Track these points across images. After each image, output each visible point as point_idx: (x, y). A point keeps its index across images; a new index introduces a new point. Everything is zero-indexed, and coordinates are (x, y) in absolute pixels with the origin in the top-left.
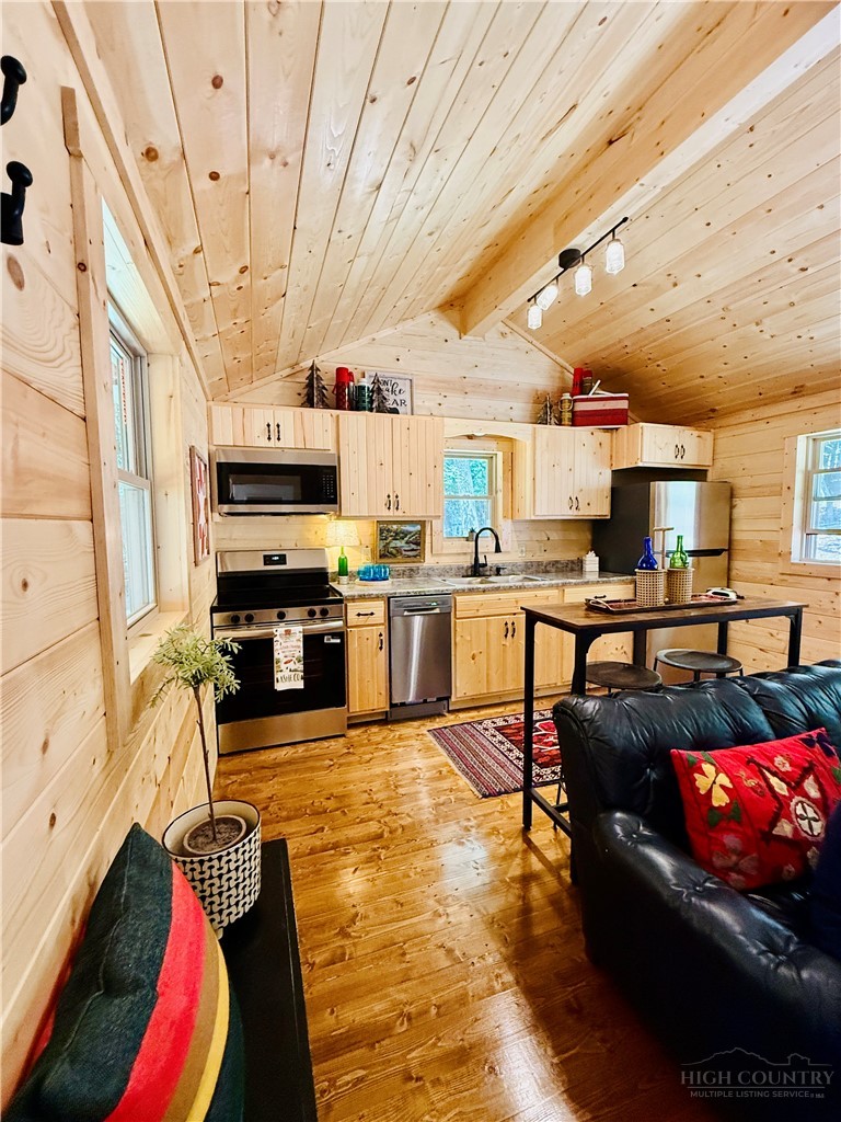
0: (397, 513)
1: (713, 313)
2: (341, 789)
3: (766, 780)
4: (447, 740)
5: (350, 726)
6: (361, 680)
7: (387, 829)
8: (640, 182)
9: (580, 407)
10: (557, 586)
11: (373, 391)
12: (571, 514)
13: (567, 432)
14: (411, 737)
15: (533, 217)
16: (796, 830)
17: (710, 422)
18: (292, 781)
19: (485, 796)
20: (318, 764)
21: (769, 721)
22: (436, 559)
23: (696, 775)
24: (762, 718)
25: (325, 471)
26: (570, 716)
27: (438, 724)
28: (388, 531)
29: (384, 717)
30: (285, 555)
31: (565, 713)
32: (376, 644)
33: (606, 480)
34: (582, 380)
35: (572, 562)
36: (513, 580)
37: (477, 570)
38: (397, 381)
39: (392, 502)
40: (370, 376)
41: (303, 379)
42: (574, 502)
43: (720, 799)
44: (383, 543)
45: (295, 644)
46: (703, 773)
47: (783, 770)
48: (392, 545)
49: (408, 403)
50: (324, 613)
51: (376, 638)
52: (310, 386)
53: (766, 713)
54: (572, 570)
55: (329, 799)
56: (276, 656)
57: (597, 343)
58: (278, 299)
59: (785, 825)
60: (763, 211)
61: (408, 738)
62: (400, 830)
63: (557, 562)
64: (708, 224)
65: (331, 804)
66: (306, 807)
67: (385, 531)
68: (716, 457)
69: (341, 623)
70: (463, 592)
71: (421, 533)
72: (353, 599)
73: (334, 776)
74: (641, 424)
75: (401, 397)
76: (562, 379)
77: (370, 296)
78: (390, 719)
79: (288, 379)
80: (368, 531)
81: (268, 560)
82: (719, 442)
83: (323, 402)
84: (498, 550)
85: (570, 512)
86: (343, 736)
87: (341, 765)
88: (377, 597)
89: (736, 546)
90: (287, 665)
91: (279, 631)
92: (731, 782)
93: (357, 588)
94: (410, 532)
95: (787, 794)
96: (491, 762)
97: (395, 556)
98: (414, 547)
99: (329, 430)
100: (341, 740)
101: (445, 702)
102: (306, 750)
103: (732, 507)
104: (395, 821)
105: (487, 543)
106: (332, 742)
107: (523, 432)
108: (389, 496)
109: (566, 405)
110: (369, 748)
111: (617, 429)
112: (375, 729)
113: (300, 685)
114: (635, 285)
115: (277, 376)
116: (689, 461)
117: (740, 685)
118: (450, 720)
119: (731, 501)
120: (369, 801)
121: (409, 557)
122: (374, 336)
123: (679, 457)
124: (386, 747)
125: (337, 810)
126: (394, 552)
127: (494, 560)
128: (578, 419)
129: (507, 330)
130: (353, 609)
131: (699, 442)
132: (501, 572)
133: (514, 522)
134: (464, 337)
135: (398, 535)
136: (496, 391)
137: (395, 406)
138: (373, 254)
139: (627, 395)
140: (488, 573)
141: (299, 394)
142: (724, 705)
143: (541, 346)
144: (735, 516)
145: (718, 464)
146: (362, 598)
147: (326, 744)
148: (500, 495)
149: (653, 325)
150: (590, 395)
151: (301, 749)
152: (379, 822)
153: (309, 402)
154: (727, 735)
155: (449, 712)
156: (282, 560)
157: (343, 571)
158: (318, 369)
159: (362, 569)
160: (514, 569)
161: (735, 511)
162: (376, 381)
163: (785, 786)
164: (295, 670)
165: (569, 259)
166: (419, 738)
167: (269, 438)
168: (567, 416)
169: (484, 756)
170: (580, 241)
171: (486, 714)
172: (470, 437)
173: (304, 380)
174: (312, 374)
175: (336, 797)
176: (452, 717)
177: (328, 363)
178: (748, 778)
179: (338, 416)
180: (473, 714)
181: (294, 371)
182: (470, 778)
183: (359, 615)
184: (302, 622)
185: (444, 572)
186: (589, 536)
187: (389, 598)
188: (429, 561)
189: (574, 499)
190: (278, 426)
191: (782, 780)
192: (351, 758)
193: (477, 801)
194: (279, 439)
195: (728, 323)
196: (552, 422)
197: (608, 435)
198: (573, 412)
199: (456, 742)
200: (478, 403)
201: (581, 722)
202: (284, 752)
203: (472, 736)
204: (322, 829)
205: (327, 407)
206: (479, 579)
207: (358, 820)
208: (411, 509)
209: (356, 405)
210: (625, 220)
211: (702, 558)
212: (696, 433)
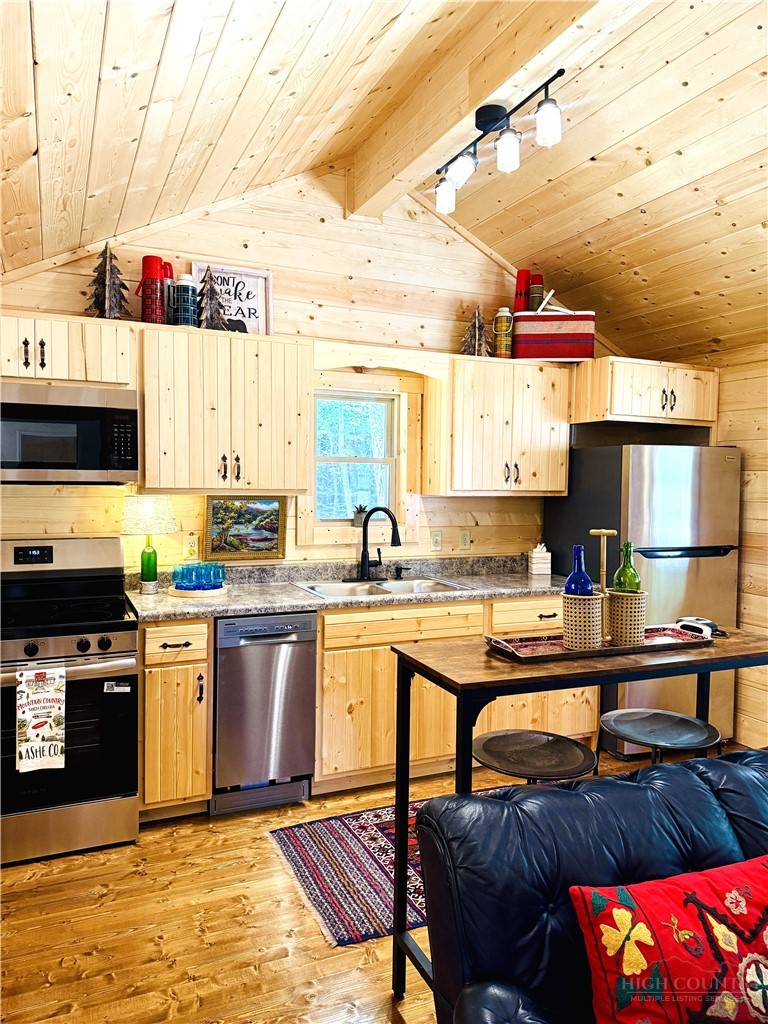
0: (236, 485)
1: (703, 205)
2: (111, 936)
3: (708, 929)
4: (300, 848)
5: (145, 826)
6: (165, 752)
7: (175, 1005)
8: (578, 22)
9: (525, 328)
10: (482, 599)
11: (201, 294)
12: (508, 489)
13: (503, 365)
14: (244, 843)
15: (439, 55)
16: (742, 1008)
17: (713, 357)
18: (31, 924)
19: (341, 943)
20: (83, 893)
21: (735, 831)
22: (304, 553)
23: (604, 927)
24: (725, 826)
25: (117, 417)
26: (435, 830)
27: (290, 819)
28: (227, 510)
29: (204, 810)
30: (50, 549)
31: (429, 825)
32: (192, 692)
33: (560, 438)
34: (528, 289)
35: (513, 560)
36: (419, 587)
37: (366, 570)
38: (244, 279)
39: (230, 467)
40: (201, 270)
41: (89, 270)
42: (512, 472)
43: (634, 963)
44: (217, 529)
45: (52, 695)
46: (613, 924)
47: (736, 912)
48: (233, 531)
49: (261, 313)
50: (104, 645)
51: (193, 683)
52: (100, 281)
53: (731, 818)
54: (512, 571)
55: (90, 954)
56: (19, 715)
57: (549, 235)
58: (28, 157)
59: (726, 1000)
60: (756, 74)
61: (237, 846)
62: (196, 1006)
63: (490, 559)
64: (686, 84)
65: (89, 964)
66: (49, 968)
67: (220, 510)
68: (723, 408)
69: (132, 661)
70: (335, 608)
71: (280, 515)
72: (156, 621)
73: (104, 915)
74: (612, 358)
75: (250, 304)
76: (501, 285)
77: (188, 155)
78: (213, 812)
79: (67, 270)
80: (191, 512)
81: (22, 555)
82: (726, 386)
83: (121, 307)
84: (396, 541)
85: (506, 486)
86: (132, 843)
87: (119, 894)
88: (196, 618)
89: (749, 542)
90: (39, 731)
91: (26, 675)
92: (654, 936)
93: (171, 601)
94: (263, 512)
95: (735, 950)
96: (361, 885)
97: (237, 549)
98: (266, 534)
99: (127, 354)
100: (128, 851)
101: (305, 783)
102: (66, 870)
103: (743, 484)
104: (190, 991)
105: (379, 530)
106: (113, 855)
107: (438, 366)
108: (224, 458)
109: (504, 327)
110: (171, 864)
111: (578, 363)
112: (186, 830)
113: (58, 762)
114: (593, 159)
115: (48, 263)
116: (683, 412)
117: (700, 775)
118: (312, 812)
119: (742, 476)
120: (153, 956)
121: (259, 549)
122: (209, 208)
123: (668, 407)
124: (199, 861)
125: (100, 972)
126: (236, 542)
127: (390, 555)
128: (521, 346)
129: (417, 208)
130: (155, 638)
131: (697, 386)
132: (404, 573)
133: (425, 498)
134: (352, 217)
135: (241, 517)
136: (399, 300)
137: (239, 317)
138: (180, 98)
139: (593, 313)
140: (383, 575)
141: (84, 294)
142: (671, 809)
143: (468, 235)
144: (748, 496)
145: (725, 420)
146: (172, 619)
147: (101, 857)
148: (403, 457)
149: (623, 216)
150: (539, 312)
151: (58, 866)
152: (164, 992)
153: (98, 308)
154: (669, 856)
155: (311, 798)
156: (46, 554)
157: (149, 573)
158: (113, 257)
159: (179, 569)
160: (424, 568)
161: (749, 489)
162: (208, 279)
163: (734, 937)
164: (51, 739)
165: (491, 118)
166: (254, 845)
167: (27, 364)
168: (505, 341)
169: (354, 876)
170: (505, 95)
171: (367, 802)
172: (359, 370)
173: (90, 272)
174: (102, 266)
175: (102, 950)
176: (313, 807)
177: (132, 245)
178: (681, 928)
179: (142, 332)
180: (349, 801)
181: (75, 257)
182: (323, 914)
183: (165, 646)
184: (68, 659)
185: (316, 573)
186: (538, 520)
187: (216, 619)
188: (292, 555)
189: (512, 468)
190: (42, 344)
191: (731, 928)
192: (137, 882)
193: (327, 952)
194: (43, 365)
195: (725, 220)
196: (483, 349)
197: (565, 371)
198: (515, 338)
199: (313, 852)
200: (372, 319)
201: (449, 841)
202: (29, 874)
203: (340, 839)
204: (68, 1008)
205: (127, 316)
206: (367, 586)
207: (129, 991)
208: (261, 477)
209: (174, 319)
210: (561, 73)
211: (702, 559)
212: (692, 373)
